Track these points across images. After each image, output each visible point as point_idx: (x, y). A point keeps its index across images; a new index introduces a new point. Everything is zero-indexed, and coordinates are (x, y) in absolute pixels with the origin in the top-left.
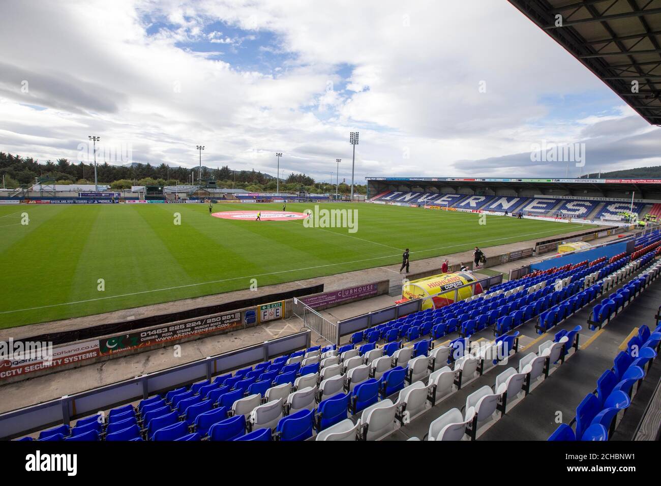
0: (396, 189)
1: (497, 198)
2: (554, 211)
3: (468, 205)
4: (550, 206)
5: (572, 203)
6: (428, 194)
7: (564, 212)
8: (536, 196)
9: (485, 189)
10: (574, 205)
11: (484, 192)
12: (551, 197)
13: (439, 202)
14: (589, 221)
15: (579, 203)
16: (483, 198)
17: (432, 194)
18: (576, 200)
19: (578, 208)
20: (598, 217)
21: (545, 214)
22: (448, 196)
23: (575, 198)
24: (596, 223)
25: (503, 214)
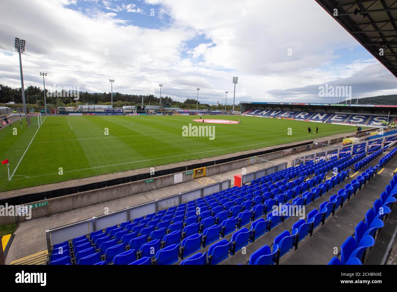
0: (256, 108)
1: (315, 113)
2: (346, 120)
3: (300, 117)
4: (344, 118)
5: (355, 117)
6: (275, 111)
7: (352, 121)
8: (336, 113)
9: (308, 109)
10: (356, 118)
11: (307, 111)
12: (344, 113)
13: (283, 115)
14: (366, 125)
15: (359, 116)
16: (307, 114)
17: (277, 111)
18: (357, 115)
19: (359, 119)
20: (369, 123)
21: (342, 122)
22: (287, 112)
23: (357, 114)
24: (369, 126)
25: (321, 122)
